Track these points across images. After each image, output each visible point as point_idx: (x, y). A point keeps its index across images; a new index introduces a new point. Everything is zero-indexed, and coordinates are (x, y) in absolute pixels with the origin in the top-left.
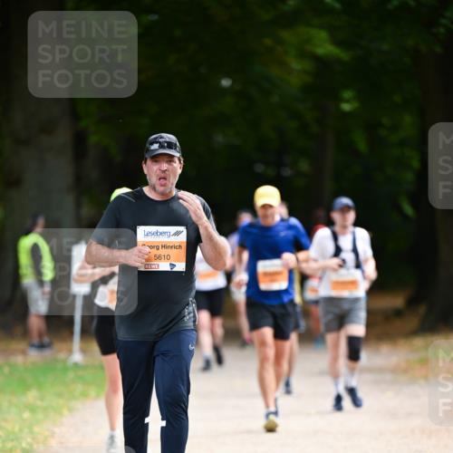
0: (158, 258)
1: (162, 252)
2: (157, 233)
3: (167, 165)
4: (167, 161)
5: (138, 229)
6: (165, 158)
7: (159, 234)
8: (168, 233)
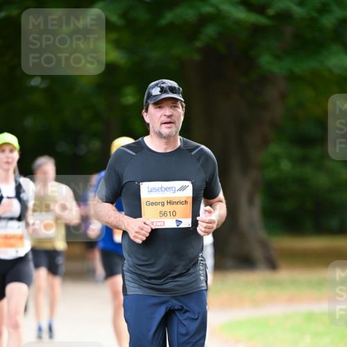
0: (164, 214)
2: (161, 189)
3: (171, 110)
4: (171, 107)
5: (141, 186)
6: (170, 103)
7: (163, 189)
8: (174, 189)
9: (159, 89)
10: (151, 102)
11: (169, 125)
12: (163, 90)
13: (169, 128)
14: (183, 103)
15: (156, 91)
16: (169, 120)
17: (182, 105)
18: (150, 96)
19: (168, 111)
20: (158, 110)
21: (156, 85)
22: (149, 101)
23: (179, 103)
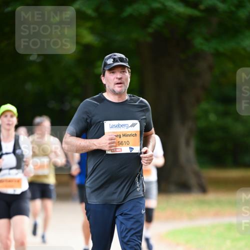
0: (121, 143)
1: (123, 139)
2: (118, 126)
3: (121, 74)
4: (121, 72)
5: (105, 124)
6: (120, 69)
7: (120, 126)
8: (127, 126)
9: (112, 60)
10: (106, 69)
11: (120, 85)
12: (115, 60)
13: (120, 87)
14: (129, 69)
15: (110, 61)
16: (119, 81)
17: (129, 71)
18: (106, 65)
19: (119, 75)
20: (112, 74)
21: (110, 57)
22: (105, 68)
23: (126, 69)
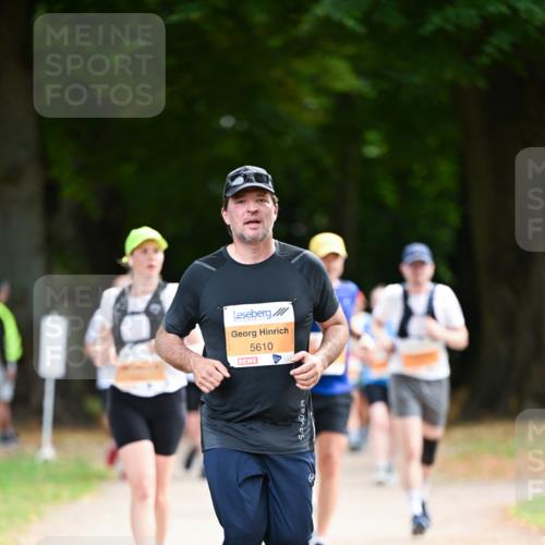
0: (256, 348)
3: (257, 205)
4: (257, 201)
5: (225, 311)
7: (254, 315)
8: (268, 313)
9: (242, 178)
10: (230, 194)
12: (247, 179)
16: (253, 218)
18: (229, 188)
19: (252, 206)
22: (227, 195)
23: (268, 195)
